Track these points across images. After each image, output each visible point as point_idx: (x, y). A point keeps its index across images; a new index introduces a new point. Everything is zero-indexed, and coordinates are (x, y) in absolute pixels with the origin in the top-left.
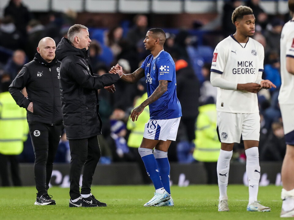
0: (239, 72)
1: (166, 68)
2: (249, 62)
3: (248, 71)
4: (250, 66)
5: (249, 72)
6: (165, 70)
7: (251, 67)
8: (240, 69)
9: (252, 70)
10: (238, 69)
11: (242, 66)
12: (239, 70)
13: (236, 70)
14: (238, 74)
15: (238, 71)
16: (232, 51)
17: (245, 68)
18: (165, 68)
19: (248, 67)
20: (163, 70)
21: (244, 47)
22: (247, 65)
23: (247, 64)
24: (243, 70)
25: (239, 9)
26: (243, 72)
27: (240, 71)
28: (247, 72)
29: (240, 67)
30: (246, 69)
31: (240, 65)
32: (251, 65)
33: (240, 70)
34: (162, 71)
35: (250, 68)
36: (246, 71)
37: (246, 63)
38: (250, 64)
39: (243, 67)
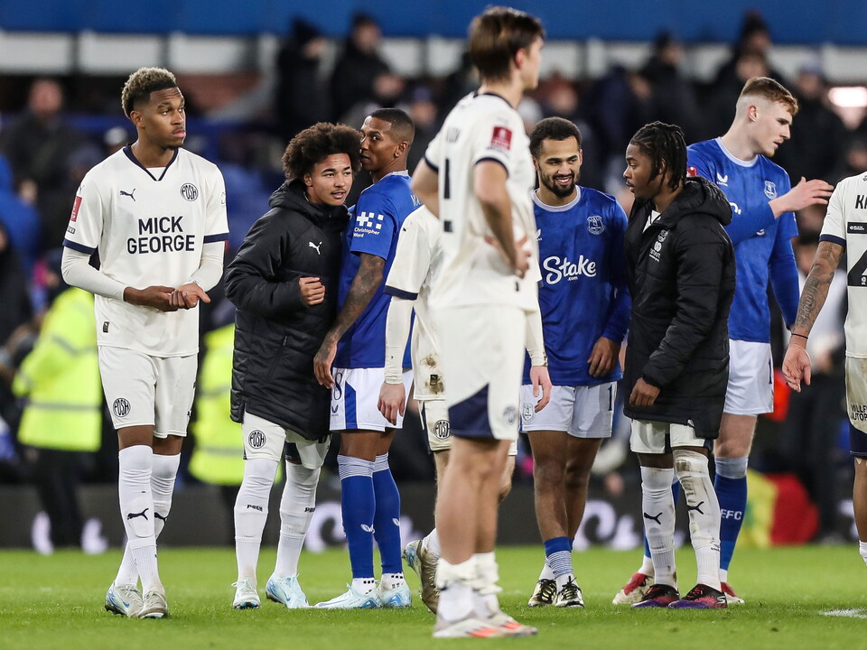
0: (143, 249)
1: (375, 221)
2: (173, 218)
3: (169, 244)
4: (173, 231)
5: (172, 245)
6: (370, 224)
7: (177, 232)
8: (146, 239)
9: (179, 240)
10: (140, 240)
11: (151, 232)
12: (143, 242)
13: (135, 242)
14: (141, 252)
15: (141, 246)
16: (123, 193)
17: (160, 235)
18: (370, 220)
19: (170, 234)
20: (365, 223)
21: (160, 180)
22: (165, 228)
23: (167, 225)
24: (155, 242)
25: (138, 76)
26: (155, 247)
27: (146, 245)
28: (167, 247)
29: (146, 234)
30: (164, 238)
31: (146, 230)
32: (176, 227)
33: (147, 242)
34: (360, 228)
35: (173, 235)
36: (165, 244)
37: (165, 221)
38: (173, 225)
39: (154, 235)
